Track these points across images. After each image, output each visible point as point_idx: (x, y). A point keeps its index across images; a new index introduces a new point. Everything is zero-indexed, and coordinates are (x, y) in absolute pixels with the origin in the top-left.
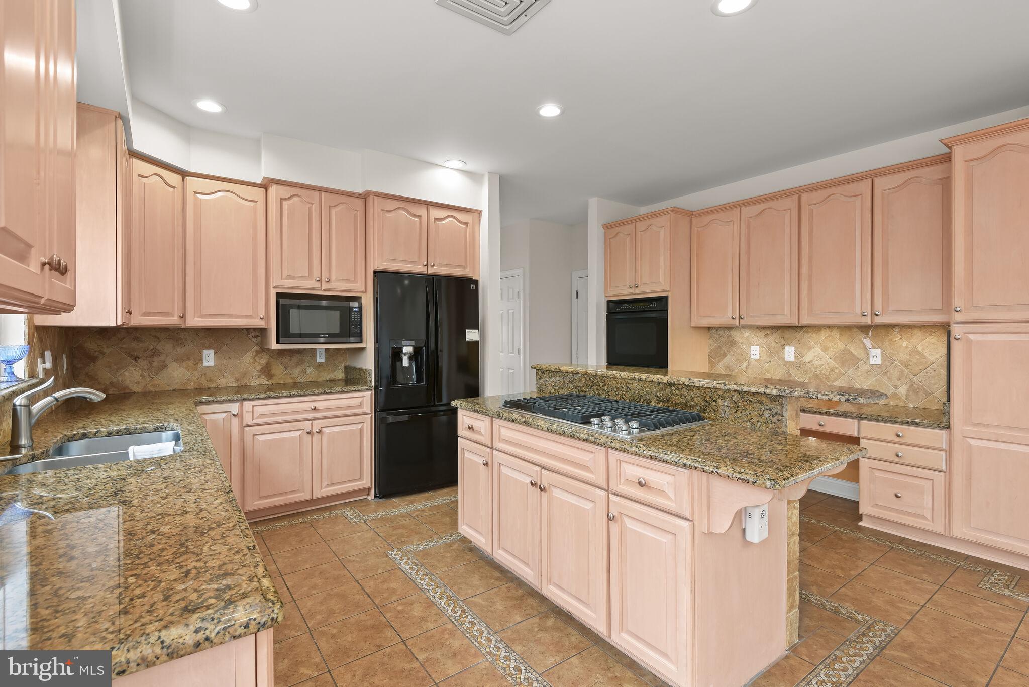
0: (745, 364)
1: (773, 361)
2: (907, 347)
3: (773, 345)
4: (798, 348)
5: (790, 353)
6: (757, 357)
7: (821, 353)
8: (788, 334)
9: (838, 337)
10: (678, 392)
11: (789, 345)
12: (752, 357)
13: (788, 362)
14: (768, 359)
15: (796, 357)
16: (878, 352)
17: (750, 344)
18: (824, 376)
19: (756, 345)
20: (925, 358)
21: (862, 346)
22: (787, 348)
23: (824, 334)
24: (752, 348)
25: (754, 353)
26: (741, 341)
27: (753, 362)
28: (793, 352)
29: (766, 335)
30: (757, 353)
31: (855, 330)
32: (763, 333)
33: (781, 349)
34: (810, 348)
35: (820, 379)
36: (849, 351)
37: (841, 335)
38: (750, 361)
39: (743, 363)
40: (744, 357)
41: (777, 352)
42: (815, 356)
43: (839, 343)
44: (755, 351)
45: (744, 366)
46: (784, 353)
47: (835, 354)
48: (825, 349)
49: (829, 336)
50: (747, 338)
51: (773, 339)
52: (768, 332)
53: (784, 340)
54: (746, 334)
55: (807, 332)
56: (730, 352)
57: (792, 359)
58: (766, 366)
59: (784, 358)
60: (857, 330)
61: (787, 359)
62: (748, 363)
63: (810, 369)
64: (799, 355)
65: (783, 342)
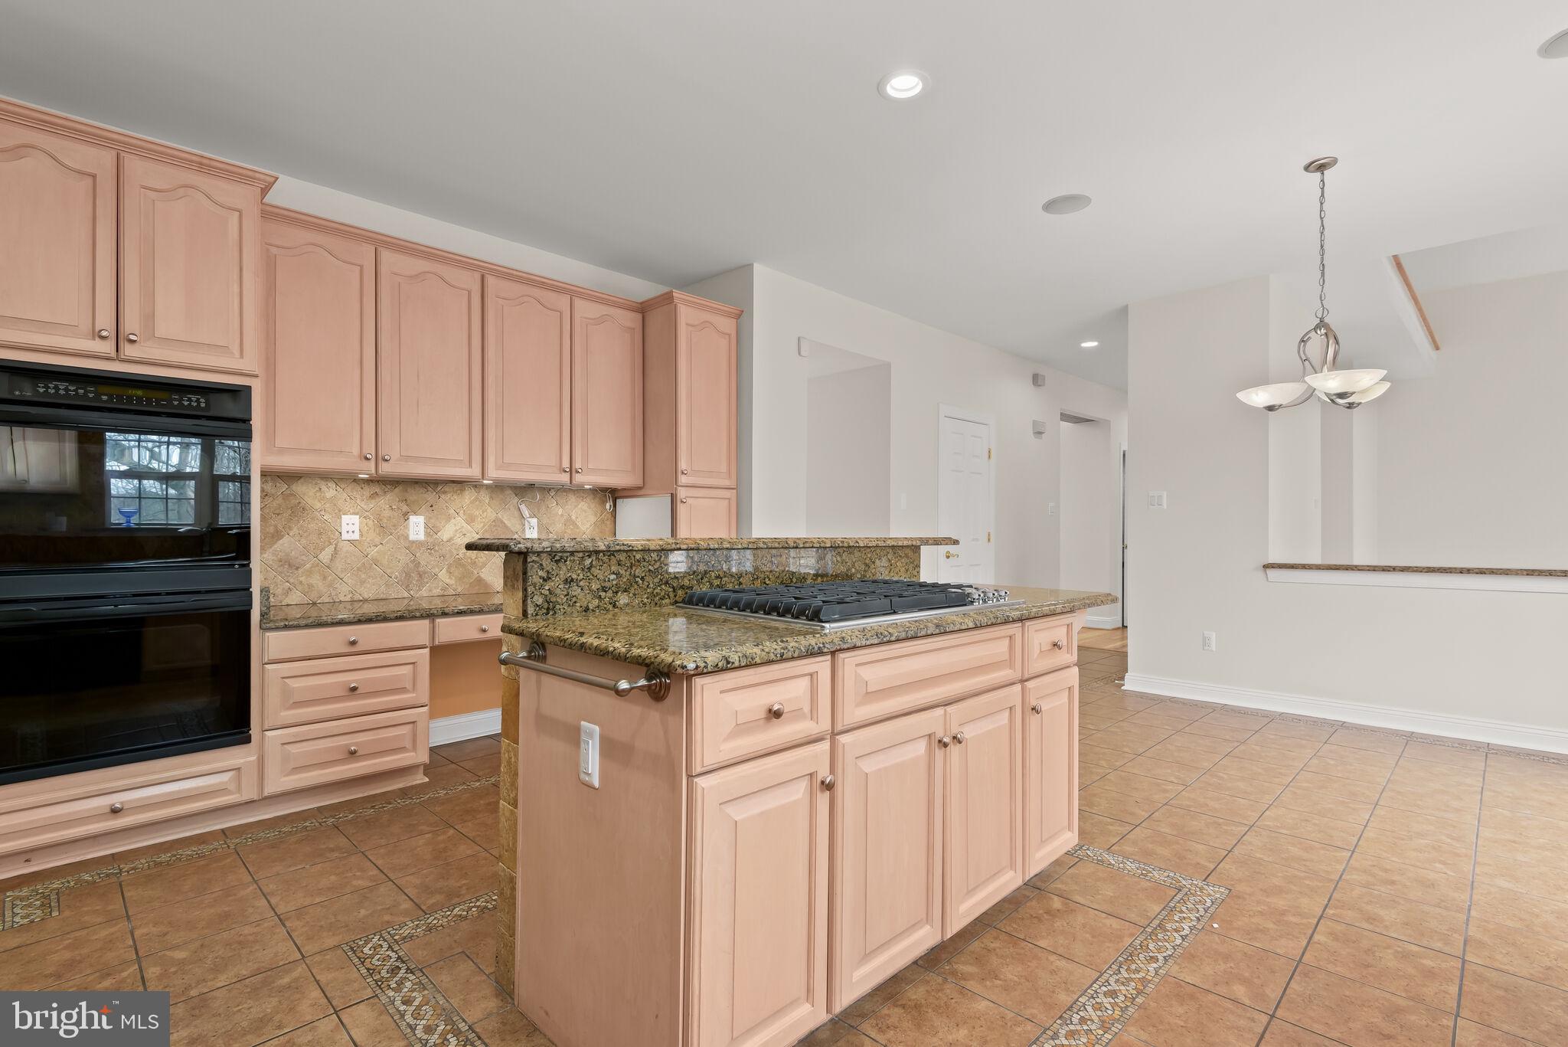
0: (329, 550)
1: (387, 543)
2: (562, 515)
3: (387, 513)
4: (430, 518)
5: (416, 527)
6: (356, 536)
7: (465, 525)
8: (414, 494)
9: (487, 501)
10: (839, 559)
11: (415, 513)
12: (345, 536)
13: (413, 542)
14: (377, 540)
15: (427, 534)
16: (534, 521)
17: (339, 513)
18: (469, 560)
19: (354, 514)
20: (578, 527)
21: (516, 513)
22: (413, 519)
23: (469, 496)
24: (345, 519)
25: (350, 528)
26: (318, 505)
27: (346, 548)
28: (422, 525)
29: (374, 496)
30: (356, 528)
31: (509, 491)
32: (368, 491)
33: (402, 520)
34: (449, 518)
35: (463, 566)
36: (502, 522)
37: (491, 498)
38: (341, 544)
39: (323, 549)
40: (329, 535)
41: (394, 526)
42: (456, 531)
43: (489, 510)
44: (351, 526)
45: (325, 556)
46: (407, 527)
47: (484, 526)
48: (470, 520)
49: (477, 499)
50: (332, 500)
51: (386, 503)
52: (377, 489)
53: (407, 505)
54: (330, 491)
55: (445, 493)
56: (290, 529)
57: (421, 537)
58: (373, 552)
59: (408, 535)
60: (511, 492)
61: (412, 537)
62: (335, 548)
63: (450, 551)
64: (431, 529)
65: (405, 508)
